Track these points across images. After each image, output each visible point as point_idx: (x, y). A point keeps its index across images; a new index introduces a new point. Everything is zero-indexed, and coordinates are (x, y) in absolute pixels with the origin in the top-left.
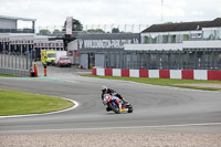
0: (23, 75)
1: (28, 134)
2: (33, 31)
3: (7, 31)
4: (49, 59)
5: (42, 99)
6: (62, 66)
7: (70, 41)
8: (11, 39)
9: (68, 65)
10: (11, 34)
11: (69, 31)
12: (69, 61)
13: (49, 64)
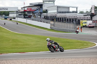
0: (72, 32)
1: (75, 58)
2: (76, 12)
3: (65, 12)
4: (84, 25)
5: (81, 42)
6: (90, 27)
7: (93, 16)
8: (67, 16)
9: (93, 27)
10: (67, 14)
11: (93, 12)
12: (93, 25)
13: (84, 27)
